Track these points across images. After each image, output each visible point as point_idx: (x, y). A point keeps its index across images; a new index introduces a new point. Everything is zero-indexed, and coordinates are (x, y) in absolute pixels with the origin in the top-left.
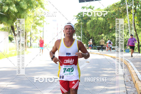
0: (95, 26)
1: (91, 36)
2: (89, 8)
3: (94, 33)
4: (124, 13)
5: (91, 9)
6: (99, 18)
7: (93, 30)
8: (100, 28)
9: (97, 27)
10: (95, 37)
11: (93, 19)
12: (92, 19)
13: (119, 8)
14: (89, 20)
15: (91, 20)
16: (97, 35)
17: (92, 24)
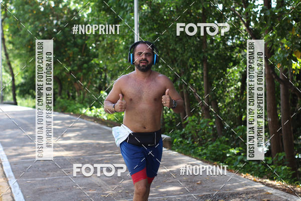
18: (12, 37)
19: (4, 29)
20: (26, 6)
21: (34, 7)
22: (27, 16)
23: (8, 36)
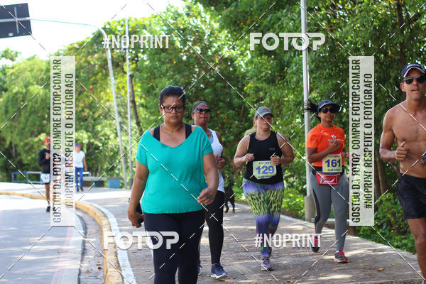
0: (19, 110)
1: (8, 143)
2: (3, 56)
3: (16, 132)
4: (104, 71)
5: (9, 60)
6: (31, 88)
7: (14, 124)
8: (36, 118)
9: (27, 114)
10: (22, 144)
11: (14, 91)
12: (11, 91)
13: (88, 56)
14: (3, 92)
15: (7, 93)
16: (27, 138)
17: (9, 104)
18: (145, 99)
19: (135, 88)
20: (163, 55)
21: (173, 56)
22: (164, 68)
23: (141, 98)
